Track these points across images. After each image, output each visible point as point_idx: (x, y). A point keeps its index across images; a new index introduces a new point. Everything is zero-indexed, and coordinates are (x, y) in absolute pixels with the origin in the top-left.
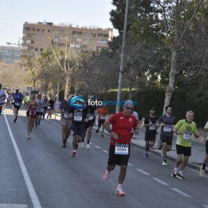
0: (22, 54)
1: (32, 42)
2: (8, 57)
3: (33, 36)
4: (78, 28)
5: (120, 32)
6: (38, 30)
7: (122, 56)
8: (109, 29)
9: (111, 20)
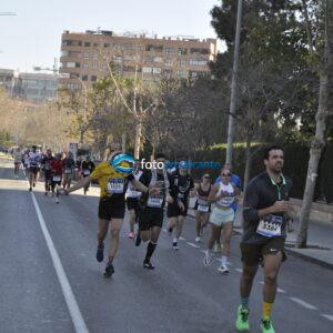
0: (60, 86)
1: (78, 65)
2: (36, 92)
3: (80, 55)
4: (156, 40)
5: (229, 45)
6: (87, 44)
7: (233, 85)
8: (210, 41)
9: (213, 23)
